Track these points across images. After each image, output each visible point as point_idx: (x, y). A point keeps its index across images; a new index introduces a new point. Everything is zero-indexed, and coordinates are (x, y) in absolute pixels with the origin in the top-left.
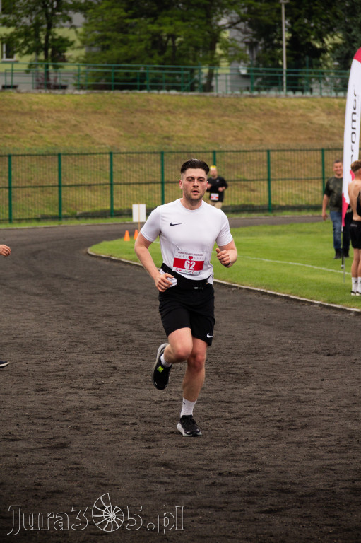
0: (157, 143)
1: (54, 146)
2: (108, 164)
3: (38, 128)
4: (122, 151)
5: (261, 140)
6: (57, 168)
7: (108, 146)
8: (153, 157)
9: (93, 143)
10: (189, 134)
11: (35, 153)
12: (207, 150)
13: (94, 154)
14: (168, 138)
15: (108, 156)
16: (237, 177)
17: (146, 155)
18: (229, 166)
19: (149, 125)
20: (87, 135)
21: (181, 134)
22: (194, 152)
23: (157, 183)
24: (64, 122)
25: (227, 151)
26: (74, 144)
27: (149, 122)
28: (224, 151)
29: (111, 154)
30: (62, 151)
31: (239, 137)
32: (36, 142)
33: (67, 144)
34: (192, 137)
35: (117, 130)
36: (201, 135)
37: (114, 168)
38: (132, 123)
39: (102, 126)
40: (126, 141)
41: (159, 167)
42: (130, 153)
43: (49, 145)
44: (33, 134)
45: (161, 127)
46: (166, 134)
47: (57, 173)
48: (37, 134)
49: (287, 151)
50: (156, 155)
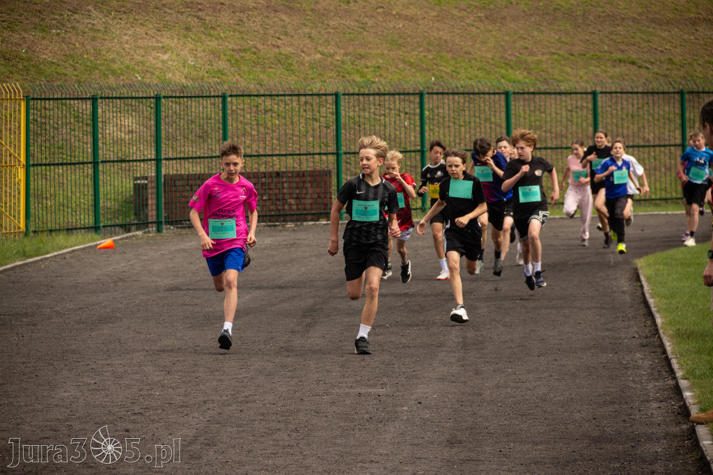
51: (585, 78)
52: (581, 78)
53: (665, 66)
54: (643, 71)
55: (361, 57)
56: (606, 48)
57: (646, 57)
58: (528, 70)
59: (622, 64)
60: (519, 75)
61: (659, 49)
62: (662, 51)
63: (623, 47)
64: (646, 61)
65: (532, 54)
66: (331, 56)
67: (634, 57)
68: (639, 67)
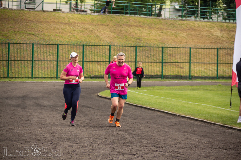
0: (133, 42)
1: (80, 41)
2: (108, 51)
3: (73, 31)
4: (115, 45)
5: (186, 42)
6: (82, 52)
7: (108, 42)
8: (131, 48)
9: (101, 40)
10: (150, 38)
11: (71, 44)
12: (159, 46)
13: (101, 46)
14: (139, 39)
15: (108, 47)
16: (174, 61)
17: (128, 47)
18: (170, 55)
19: (130, 32)
20: (98, 36)
21: (146, 38)
22: (152, 47)
23: (133, 62)
24: (86, 29)
25: (169, 47)
26: (91, 40)
27: (130, 31)
28: (167, 47)
29: (110, 46)
30: (84, 43)
31: (176, 40)
32: (72, 39)
33: (87, 40)
34: (151, 39)
35: (113, 34)
36: (156, 38)
37: (111, 53)
38: (121, 31)
39: (105, 32)
40: (117, 40)
41: (134, 54)
42: (119, 46)
43: (78, 40)
44: (70, 34)
45: (136, 33)
46: (138, 37)
47: (82, 55)
48: (72, 34)
49: (200, 48)
50: (133, 48)
51: (20, 39)
52: (18, 39)
53: (43, 36)
54: (36, 37)
56: (25, 30)
59: (30, 35)
61: (41, 30)
62: (41, 31)
63: (30, 30)
64: (37, 34)
67: (33, 33)
68: (35, 36)
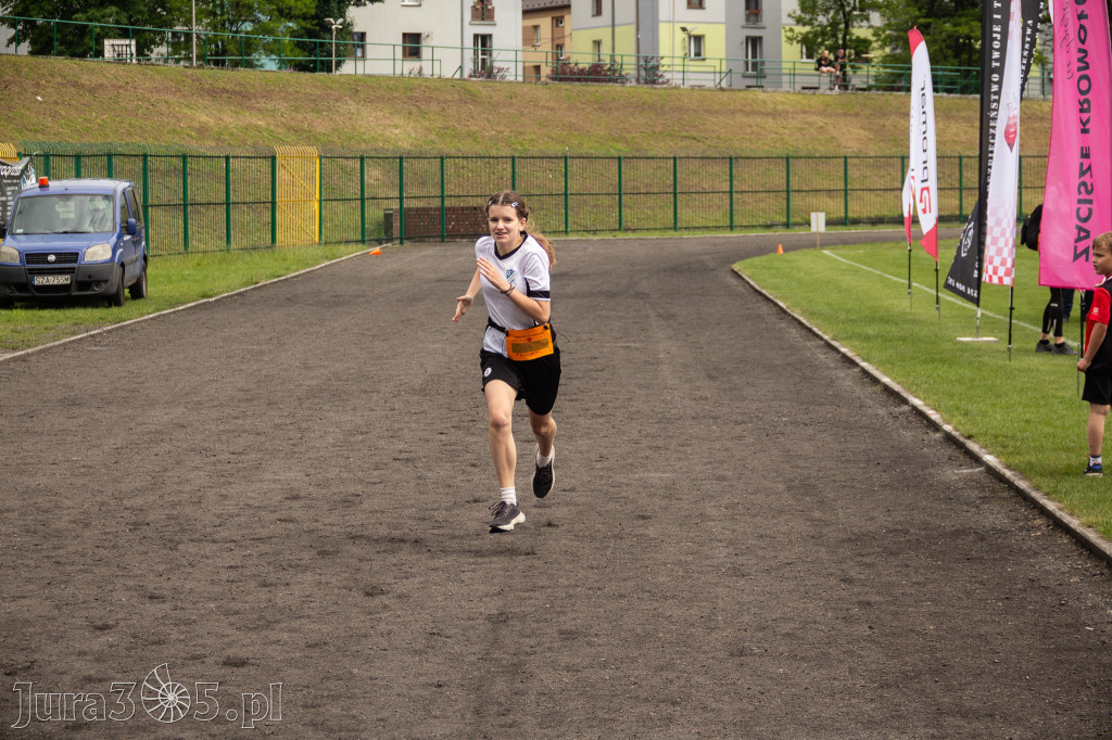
3: (781, 129)
7: (855, 149)
9: (839, 146)
10: (945, 139)
20: (833, 138)
24: (810, 124)
26: (818, 146)
33: (810, 147)
35: (867, 133)
38: (884, 126)
39: (850, 129)
40: (875, 145)
43: (791, 148)
44: (774, 136)
48: (778, 136)
53: (715, 140)
54: (701, 144)
55: (521, 133)
56: (676, 129)
57: (702, 135)
58: (627, 143)
59: (687, 139)
60: (621, 146)
61: (711, 129)
62: (712, 131)
63: (688, 128)
64: (702, 138)
65: (629, 132)
66: (502, 132)
67: (695, 135)
